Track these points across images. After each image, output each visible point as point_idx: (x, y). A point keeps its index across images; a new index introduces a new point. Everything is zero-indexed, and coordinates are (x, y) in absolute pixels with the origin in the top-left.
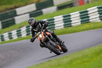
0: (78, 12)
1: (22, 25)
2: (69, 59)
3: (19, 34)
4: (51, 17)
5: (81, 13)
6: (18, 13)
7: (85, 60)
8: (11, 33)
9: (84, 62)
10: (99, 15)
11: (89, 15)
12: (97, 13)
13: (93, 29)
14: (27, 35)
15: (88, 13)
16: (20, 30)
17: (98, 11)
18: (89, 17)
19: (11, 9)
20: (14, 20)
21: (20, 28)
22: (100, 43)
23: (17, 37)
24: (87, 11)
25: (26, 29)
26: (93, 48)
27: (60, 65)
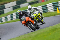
0: (41, 6)
1: (8, 14)
2: (36, 34)
3: (6, 19)
4: (25, 9)
5: (43, 7)
6: (6, 7)
7: (45, 34)
8: (2, 19)
10: (53, 8)
11: (47, 8)
12: (52, 7)
14: (11, 20)
15: (47, 7)
16: (7, 17)
17: (53, 6)
18: (47, 9)
19: (2, 4)
20: (3, 11)
21: (7, 15)
22: (54, 24)
23: (5, 21)
25: (10, 16)
26: (50, 27)
27: (30, 37)
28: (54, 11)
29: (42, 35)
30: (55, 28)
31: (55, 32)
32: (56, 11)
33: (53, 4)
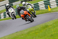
1: (1, 12)
2: (28, 31)
9: (36, 33)
10: (44, 6)
11: (39, 6)
13: (42, 14)
14: (4, 18)
15: (39, 5)
16: (0, 15)
24: (38, 4)
25: (3, 14)
27: (23, 35)
28: (45, 9)
29: (33, 32)
30: (46, 25)
31: (46, 29)
32: (47, 9)
33: (44, 2)
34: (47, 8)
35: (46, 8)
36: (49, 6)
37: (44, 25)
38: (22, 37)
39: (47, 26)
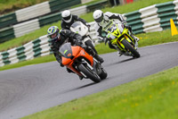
1: (26, 39)
3: (21, 55)
7: (134, 98)
8: (8, 54)
9: (133, 102)
12: (156, 16)
13: (150, 44)
14: (35, 56)
16: (24, 48)
19: (7, 11)
22: (161, 70)
23: (17, 61)
24: (140, 14)
26: (149, 78)
27: (92, 109)
28: (161, 29)
29: (125, 101)
30: (164, 79)
31: (163, 90)
32: (168, 29)
33: (159, 7)
34: (166, 26)
35: (164, 27)
36: (171, 20)
37: (156, 78)
38: (90, 114)
39: (166, 83)
